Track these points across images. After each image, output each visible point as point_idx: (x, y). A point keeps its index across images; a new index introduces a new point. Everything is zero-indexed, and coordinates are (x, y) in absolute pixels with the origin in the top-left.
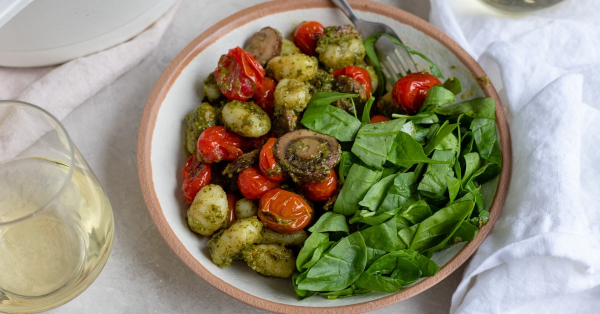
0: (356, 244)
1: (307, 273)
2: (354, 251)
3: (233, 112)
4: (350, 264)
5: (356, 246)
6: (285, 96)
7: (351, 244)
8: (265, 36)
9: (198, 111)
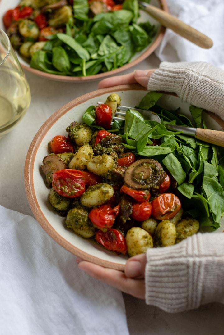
0: (208, 182)
1: (213, 213)
2: (209, 186)
3: (92, 197)
4: (214, 192)
5: (208, 183)
6: (106, 166)
7: (206, 185)
8: (49, 162)
9: (74, 216)
